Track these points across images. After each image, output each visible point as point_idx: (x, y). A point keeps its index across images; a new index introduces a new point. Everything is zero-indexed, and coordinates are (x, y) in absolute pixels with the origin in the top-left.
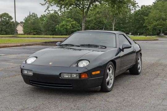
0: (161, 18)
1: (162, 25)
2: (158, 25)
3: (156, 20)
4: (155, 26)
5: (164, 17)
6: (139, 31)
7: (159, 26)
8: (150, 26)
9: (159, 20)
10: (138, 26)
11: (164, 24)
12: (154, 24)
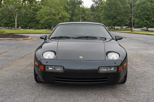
0: (51, 13)
1: (53, 20)
2: (49, 19)
3: (47, 15)
4: (47, 20)
5: (54, 12)
6: (29, 25)
7: (50, 21)
8: (42, 20)
9: (50, 15)
10: (29, 20)
11: (54, 19)
12: (46, 18)
